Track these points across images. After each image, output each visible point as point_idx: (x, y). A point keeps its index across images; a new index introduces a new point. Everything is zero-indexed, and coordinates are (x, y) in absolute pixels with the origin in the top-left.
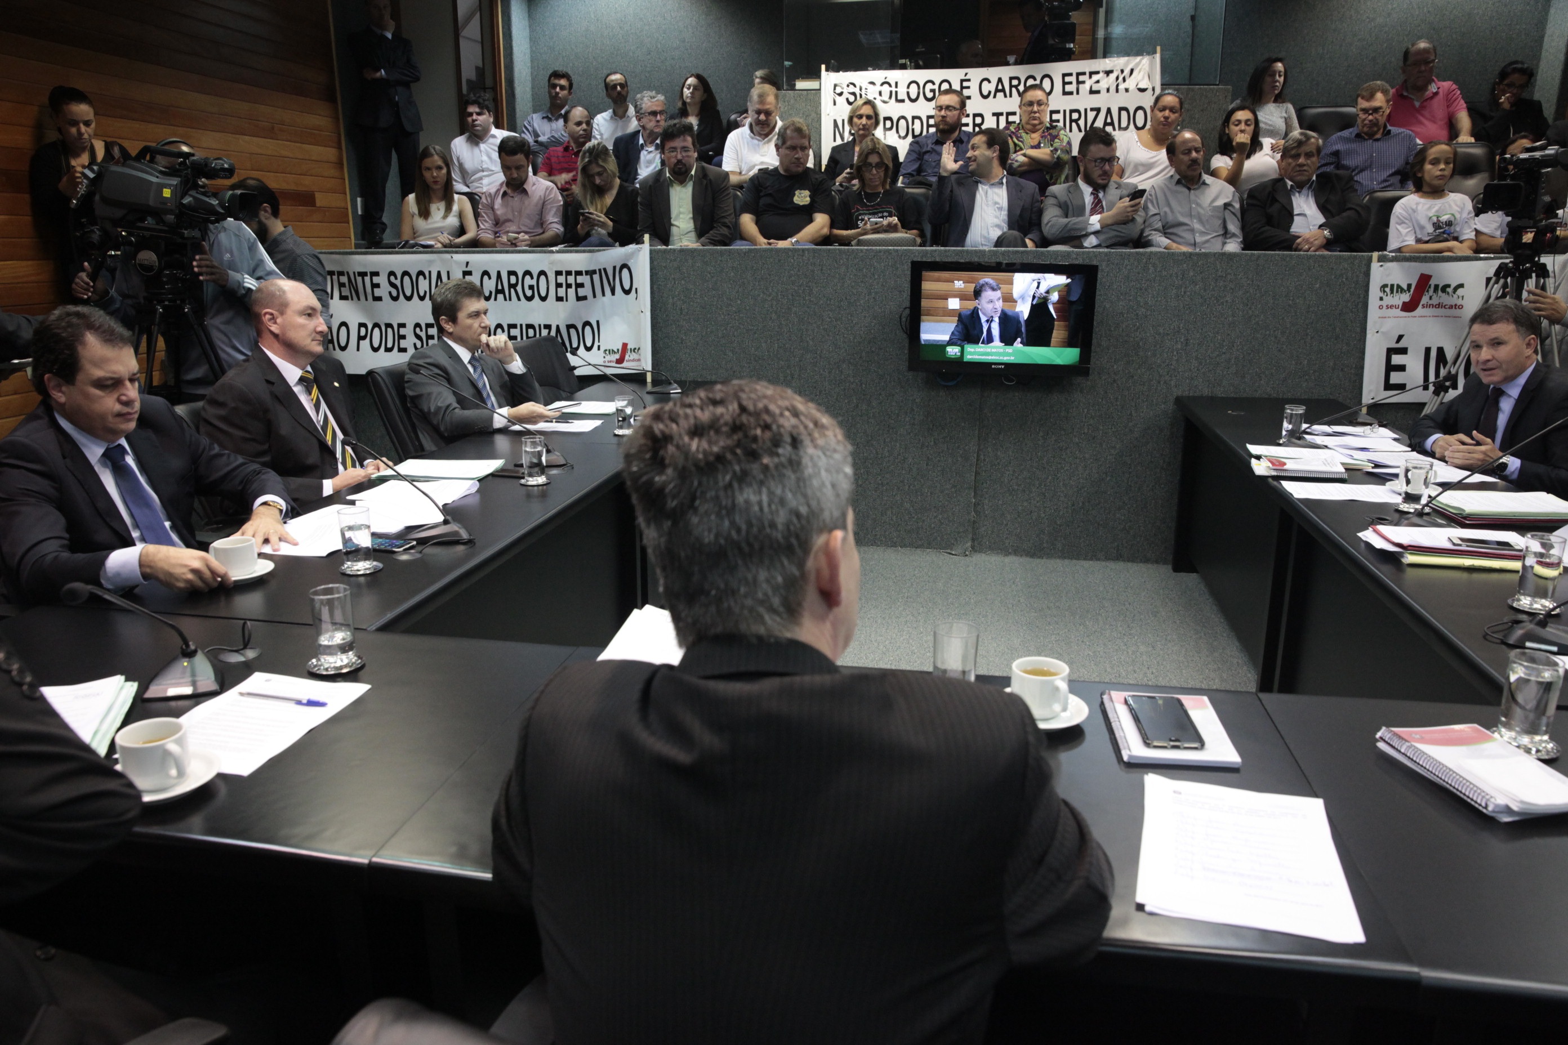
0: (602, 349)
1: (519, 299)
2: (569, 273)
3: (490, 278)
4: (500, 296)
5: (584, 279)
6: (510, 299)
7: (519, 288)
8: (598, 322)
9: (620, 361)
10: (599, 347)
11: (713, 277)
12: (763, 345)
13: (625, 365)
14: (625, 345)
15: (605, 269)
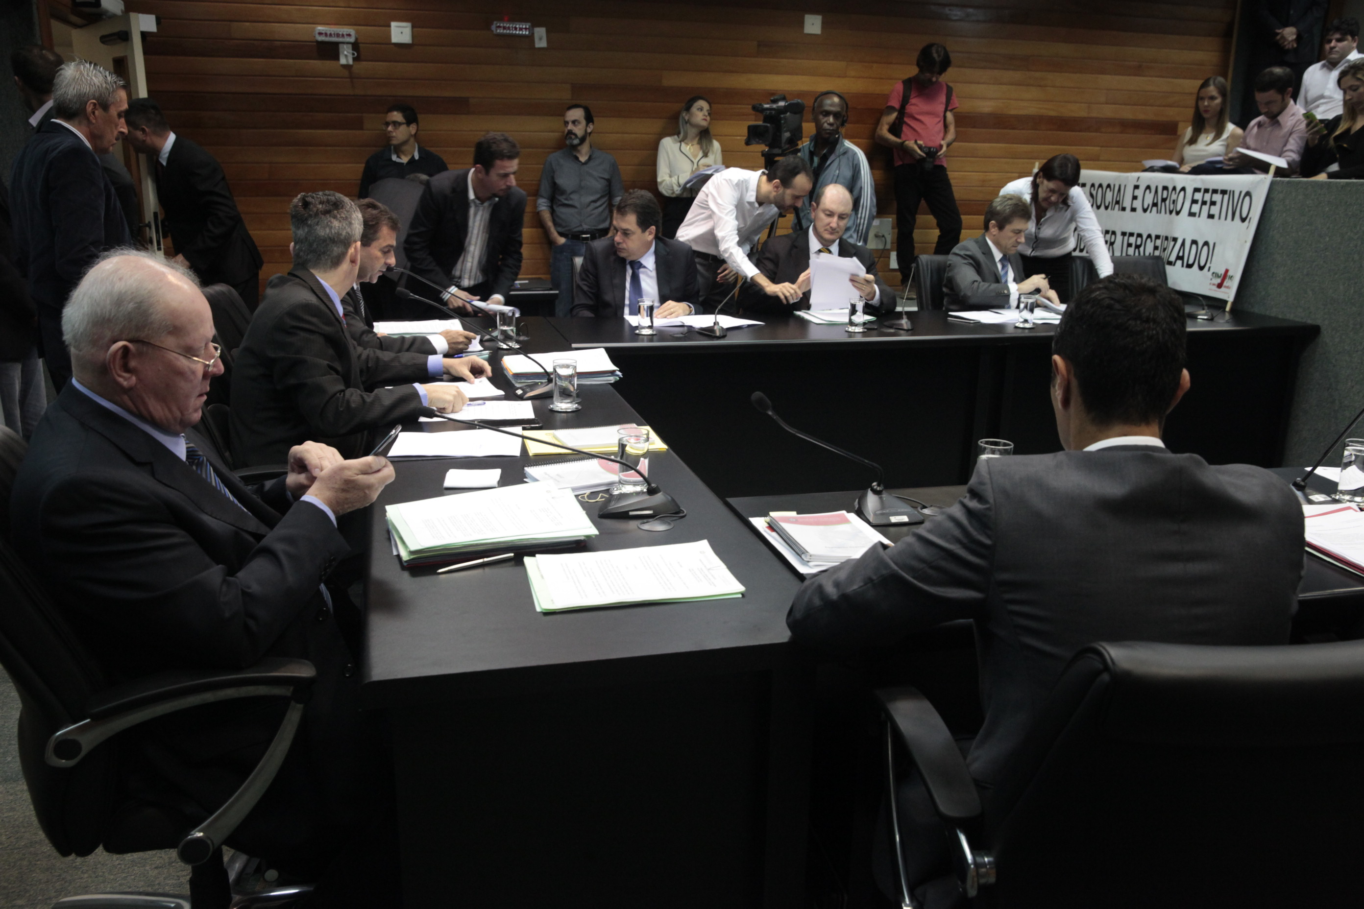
0: (1212, 271)
1: (1166, 213)
2: (1206, 191)
3: (1150, 192)
4: (1155, 209)
5: (1217, 197)
6: (1160, 212)
7: (1167, 202)
8: (1214, 244)
9: (1220, 286)
10: (1209, 268)
11: (1310, 211)
12: (1341, 287)
13: (1223, 289)
14: (1227, 271)
15: (1234, 192)
